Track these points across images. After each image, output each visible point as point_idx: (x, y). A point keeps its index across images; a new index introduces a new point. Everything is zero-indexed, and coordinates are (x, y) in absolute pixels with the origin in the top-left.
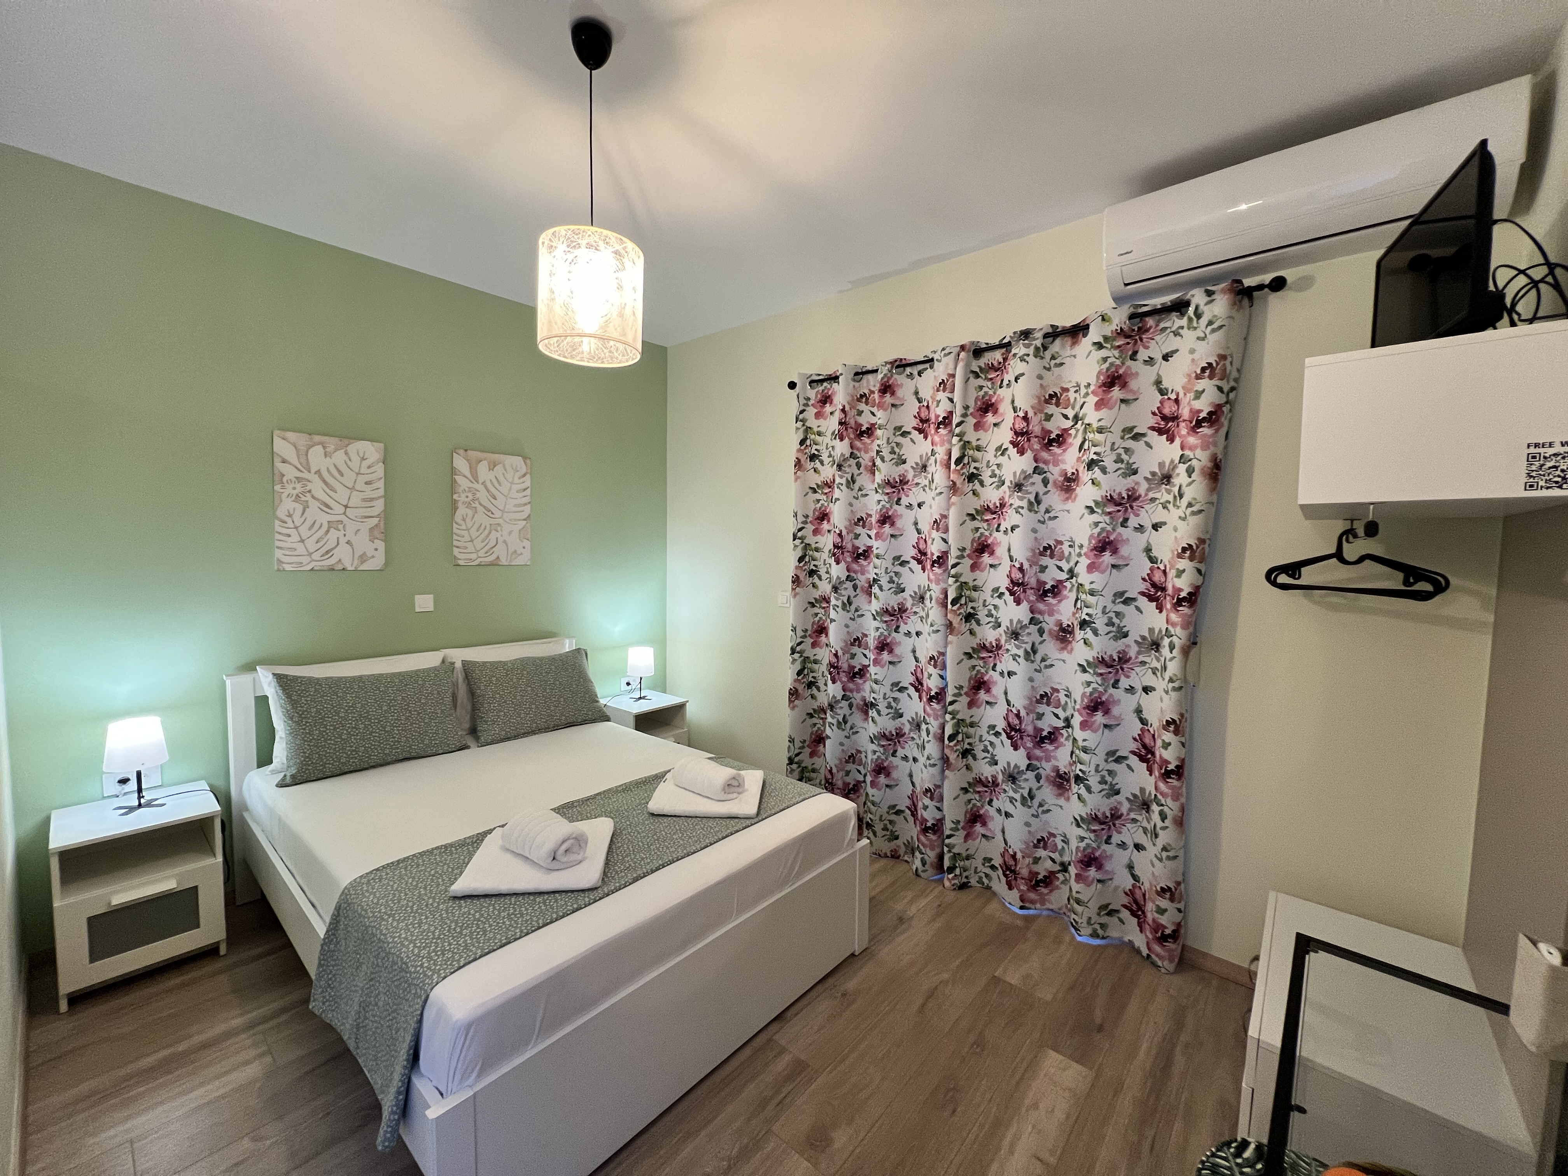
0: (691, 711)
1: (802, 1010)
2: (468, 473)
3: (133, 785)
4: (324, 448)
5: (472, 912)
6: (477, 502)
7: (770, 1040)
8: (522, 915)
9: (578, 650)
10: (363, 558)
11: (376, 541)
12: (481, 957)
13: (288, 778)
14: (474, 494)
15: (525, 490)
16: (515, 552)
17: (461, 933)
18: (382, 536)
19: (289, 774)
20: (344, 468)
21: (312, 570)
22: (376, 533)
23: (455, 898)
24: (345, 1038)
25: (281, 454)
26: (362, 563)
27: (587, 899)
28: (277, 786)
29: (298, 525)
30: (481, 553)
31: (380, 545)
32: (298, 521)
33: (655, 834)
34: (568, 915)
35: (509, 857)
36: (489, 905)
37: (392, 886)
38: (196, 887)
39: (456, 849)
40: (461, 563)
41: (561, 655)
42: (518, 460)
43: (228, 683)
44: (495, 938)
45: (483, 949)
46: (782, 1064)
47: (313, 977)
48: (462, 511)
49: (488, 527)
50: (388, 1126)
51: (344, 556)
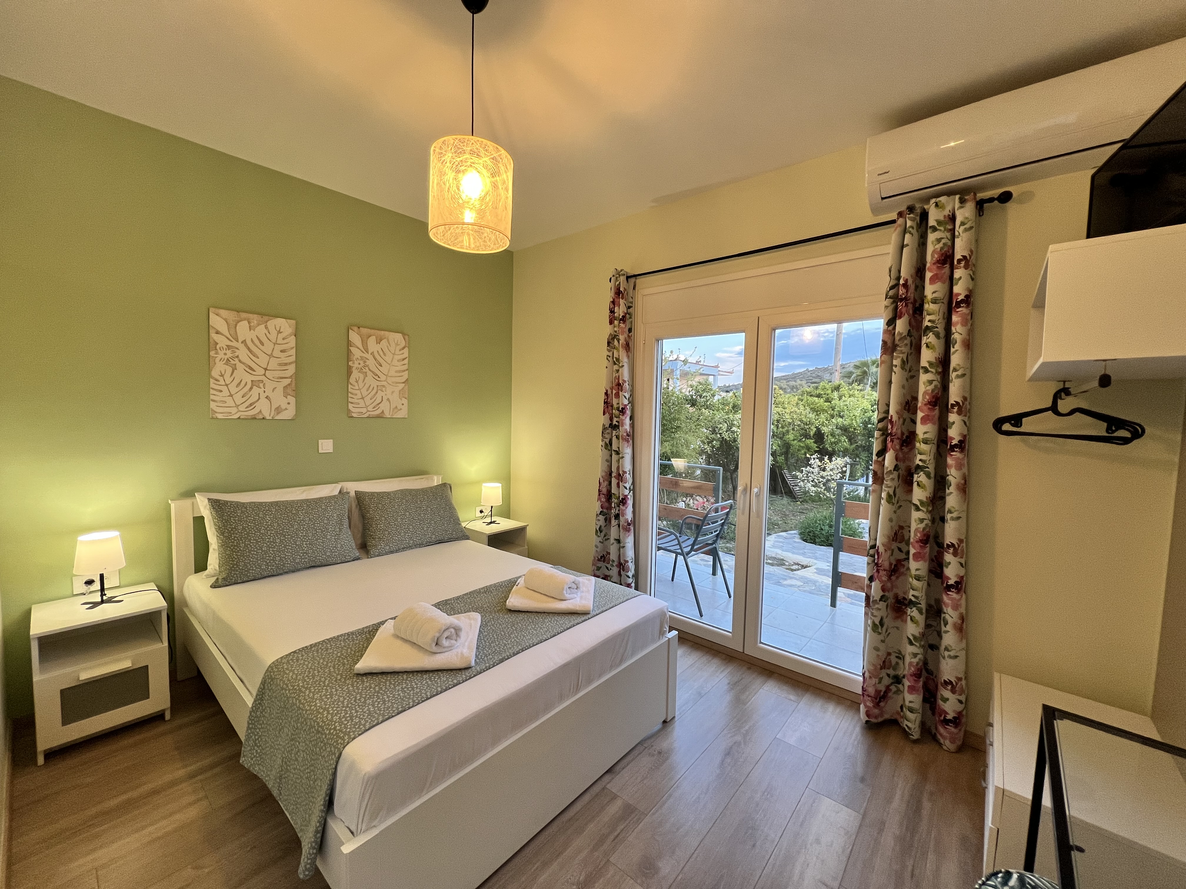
0: (531, 533)
1: (628, 765)
2: (360, 346)
3: (97, 586)
4: (249, 323)
5: (373, 685)
6: (367, 368)
7: (604, 788)
8: (413, 689)
9: (444, 485)
10: (279, 410)
11: (289, 397)
12: (382, 722)
13: (220, 580)
14: (365, 362)
15: (404, 359)
16: (396, 407)
17: (365, 702)
18: (293, 393)
19: (220, 578)
20: (264, 339)
21: (239, 418)
22: (289, 391)
23: (358, 675)
24: (270, 786)
25: (215, 326)
26: (278, 413)
27: (464, 676)
28: (211, 587)
29: (227, 383)
30: (370, 408)
31: (292, 400)
32: (228, 380)
33: (514, 626)
34: (450, 688)
35: (399, 643)
36: (386, 680)
37: (307, 666)
38: (147, 667)
39: (357, 637)
40: (354, 415)
41: (431, 488)
42: (399, 336)
43: (173, 506)
44: (393, 707)
45: (383, 715)
46: (614, 808)
47: (243, 739)
48: (355, 374)
49: (376, 387)
50: (308, 859)
51: (264, 409)
